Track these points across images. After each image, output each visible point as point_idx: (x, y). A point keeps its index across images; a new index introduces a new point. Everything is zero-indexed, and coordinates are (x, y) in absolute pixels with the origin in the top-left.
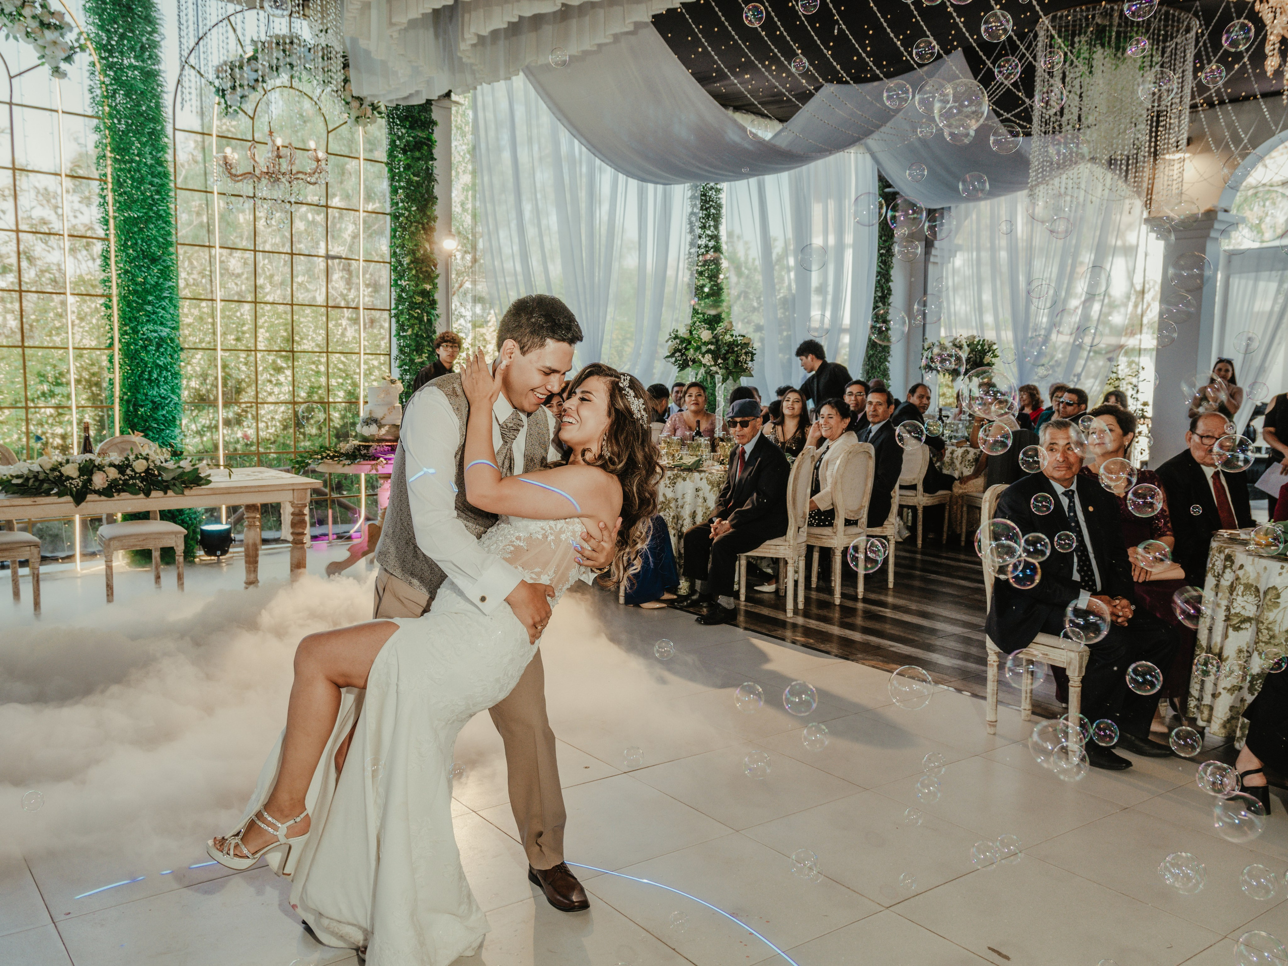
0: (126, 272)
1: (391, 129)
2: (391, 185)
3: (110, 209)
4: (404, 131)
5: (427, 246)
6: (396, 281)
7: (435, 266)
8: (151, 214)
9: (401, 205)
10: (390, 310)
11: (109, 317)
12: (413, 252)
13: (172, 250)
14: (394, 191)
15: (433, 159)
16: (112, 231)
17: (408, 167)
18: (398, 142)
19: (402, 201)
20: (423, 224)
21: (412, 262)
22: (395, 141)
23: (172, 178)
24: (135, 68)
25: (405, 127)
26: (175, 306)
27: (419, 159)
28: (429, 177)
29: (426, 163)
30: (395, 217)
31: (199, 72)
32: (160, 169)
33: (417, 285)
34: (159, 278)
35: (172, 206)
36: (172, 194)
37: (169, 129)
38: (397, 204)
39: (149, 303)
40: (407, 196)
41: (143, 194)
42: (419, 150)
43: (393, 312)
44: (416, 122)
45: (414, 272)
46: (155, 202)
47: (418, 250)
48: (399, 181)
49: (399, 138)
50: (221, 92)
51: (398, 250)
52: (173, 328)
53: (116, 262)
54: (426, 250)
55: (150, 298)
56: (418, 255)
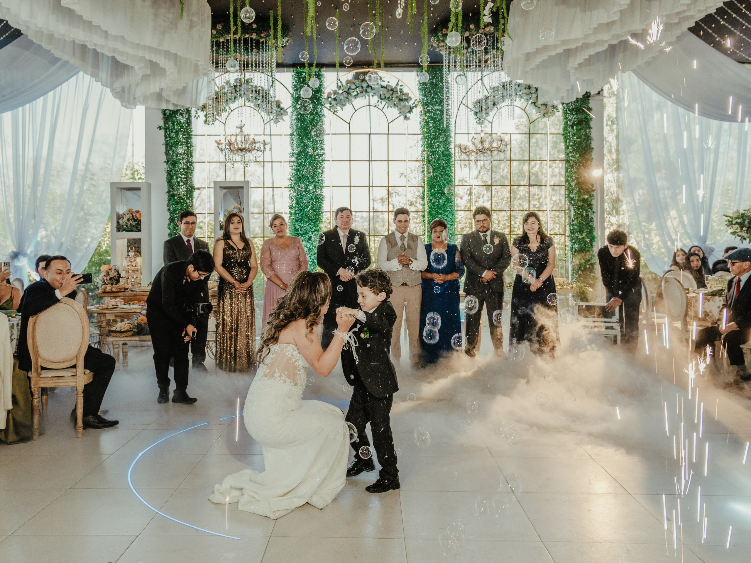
0: (431, 200)
1: (565, 116)
2: (565, 145)
3: (426, 173)
4: (572, 116)
5: (586, 175)
6: (569, 195)
7: (592, 185)
8: (442, 173)
9: (570, 155)
10: (565, 211)
11: (424, 221)
12: (577, 179)
13: (453, 188)
14: (567, 148)
15: (590, 128)
16: (426, 183)
17: (574, 135)
18: (569, 123)
19: (571, 152)
20: (583, 163)
21: (576, 184)
22: (567, 122)
23: (453, 156)
24: (438, 110)
25: (572, 114)
26: (453, 215)
27: (581, 129)
28: (588, 138)
29: (585, 131)
30: (567, 161)
31: (467, 106)
32: (447, 153)
33: (579, 196)
34: (445, 202)
35: (453, 169)
36: (453, 163)
37: (453, 134)
38: (568, 154)
39: (441, 213)
40: (574, 150)
41: (439, 164)
42: (580, 125)
43: (567, 211)
44: (579, 110)
45: (577, 189)
46: (444, 168)
47: (580, 178)
48: (569, 143)
49: (570, 120)
50: (476, 113)
51: (569, 179)
52: (452, 225)
53: (428, 196)
54: (585, 177)
55: (441, 211)
56: (580, 180)
